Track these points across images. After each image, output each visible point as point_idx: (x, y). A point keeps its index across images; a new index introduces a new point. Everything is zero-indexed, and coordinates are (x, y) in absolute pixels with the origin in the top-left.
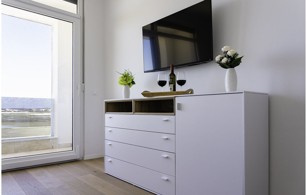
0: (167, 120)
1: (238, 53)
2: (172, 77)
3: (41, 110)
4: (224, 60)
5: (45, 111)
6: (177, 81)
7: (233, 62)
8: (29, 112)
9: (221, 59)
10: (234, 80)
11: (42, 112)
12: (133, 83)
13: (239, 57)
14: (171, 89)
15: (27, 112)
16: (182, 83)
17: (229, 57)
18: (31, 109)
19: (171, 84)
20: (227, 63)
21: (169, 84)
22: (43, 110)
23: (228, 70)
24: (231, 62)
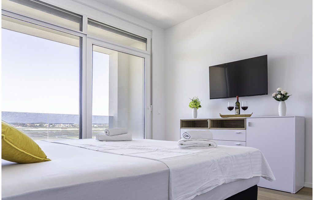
0: (239, 133)
1: (288, 92)
2: (238, 104)
3: (36, 124)
4: (279, 96)
5: (40, 126)
6: (242, 107)
7: (285, 98)
8: (23, 127)
9: (276, 95)
10: (284, 109)
11: (36, 127)
12: (200, 106)
13: (288, 95)
14: (237, 112)
15: (21, 127)
16: (245, 108)
17: (281, 94)
18: (25, 124)
19: (238, 109)
20: (281, 98)
21: (236, 109)
22: (38, 125)
23: (280, 103)
24: (283, 98)
